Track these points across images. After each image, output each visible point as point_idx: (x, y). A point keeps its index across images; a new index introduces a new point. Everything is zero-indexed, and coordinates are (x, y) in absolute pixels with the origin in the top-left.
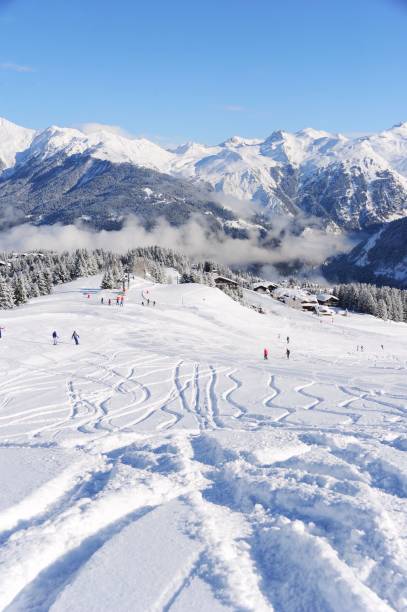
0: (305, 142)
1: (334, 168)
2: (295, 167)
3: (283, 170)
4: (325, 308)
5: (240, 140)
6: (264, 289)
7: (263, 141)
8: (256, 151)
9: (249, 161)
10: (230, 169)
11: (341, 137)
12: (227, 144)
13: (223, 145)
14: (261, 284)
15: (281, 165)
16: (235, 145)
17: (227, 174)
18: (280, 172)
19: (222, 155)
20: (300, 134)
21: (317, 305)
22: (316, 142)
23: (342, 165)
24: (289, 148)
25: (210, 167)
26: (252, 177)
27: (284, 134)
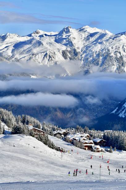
0: (84, 35)
1: (104, 51)
2: (78, 51)
3: (70, 52)
4: (98, 147)
5: (42, 32)
6: (61, 134)
7: (57, 33)
8: (53, 40)
9: (48, 46)
10: (35, 51)
11: (107, 32)
12: (33, 35)
13: (30, 35)
14: (58, 131)
15: (69, 49)
16: (38, 35)
17: (33, 54)
18: (68, 54)
19: (30, 42)
20: (81, 30)
21: (93, 145)
22: (92, 35)
23: (108, 50)
24: (74, 38)
25: (22, 49)
26: (50, 57)
27: (71, 30)
